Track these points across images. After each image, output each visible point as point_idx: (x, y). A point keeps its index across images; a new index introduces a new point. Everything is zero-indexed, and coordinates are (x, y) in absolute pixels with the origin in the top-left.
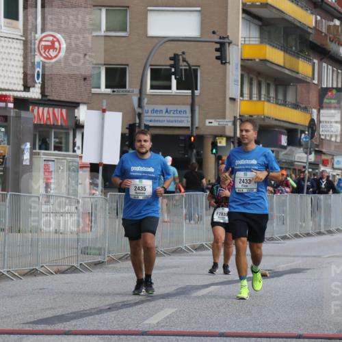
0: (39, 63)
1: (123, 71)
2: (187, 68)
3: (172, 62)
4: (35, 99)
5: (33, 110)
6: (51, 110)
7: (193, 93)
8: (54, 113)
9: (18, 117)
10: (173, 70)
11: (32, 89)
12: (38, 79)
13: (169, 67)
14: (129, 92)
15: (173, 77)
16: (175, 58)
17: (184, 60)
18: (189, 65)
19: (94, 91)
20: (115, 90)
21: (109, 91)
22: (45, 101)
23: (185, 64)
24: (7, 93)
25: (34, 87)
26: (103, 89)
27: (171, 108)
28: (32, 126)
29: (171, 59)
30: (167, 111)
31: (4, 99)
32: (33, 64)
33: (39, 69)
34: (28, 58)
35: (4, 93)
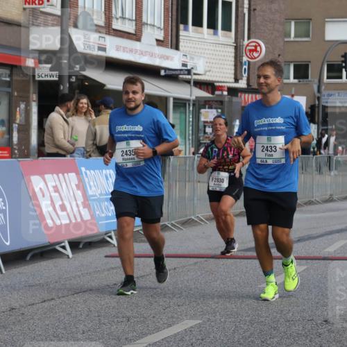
0: (245, 62)
1: (307, 66)
3: (343, 59)
4: (243, 89)
5: (241, 96)
6: (254, 95)
8: (256, 98)
9: (230, 102)
10: (344, 65)
11: (240, 81)
12: (245, 73)
13: (340, 63)
14: (311, 81)
15: (344, 70)
16: (345, 56)
19: (285, 81)
20: (301, 80)
21: (296, 81)
22: (249, 90)
24: (223, 84)
25: (242, 79)
26: (292, 80)
27: (342, 92)
28: (240, 108)
29: (342, 56)
30: (339, 95)
31: (220, 88)
32: (241, 63)
33: (245, 67)
34: (238, 59)
35: (220, 84)
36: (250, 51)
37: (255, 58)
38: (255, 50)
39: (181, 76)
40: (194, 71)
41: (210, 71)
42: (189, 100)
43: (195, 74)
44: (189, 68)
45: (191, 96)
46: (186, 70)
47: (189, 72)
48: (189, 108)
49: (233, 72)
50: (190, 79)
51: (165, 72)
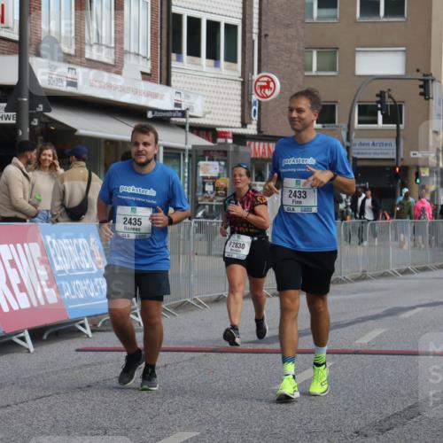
0: (255, 102)
1: (332, 108)
2: (393, 103)
3: (378, 99)
4: (252, 135)
5: (250, 145)
6: (266, 144)
7: (398, 127)
8: (269, 148)
9: (236, 152)
10: (379, 106)
11: (249, 126)
12: (254, 115)
13: (375, 104)
14: (338, 126)
16: (381, 95)
17: (390, 97)
18: (394, 101)
20: (326, 125)
21: (319, 126)
22: (261, 137)
23: (390, 100)
24: (227, 130)
25: (251, 123)
27: (377, 141)
28: (249, 160)
29: (377, 95)
30: (373, 144)
31: (224, 135)
32: (250, 103)
33: (255, 108)
34: (246, 98)
35: (224, 130)
36: (262, 87)
37: (268, 97)
38: (268, 87)
39: (173, 119)
40: (190, 113)
41: (209, 113)
42: (184, 150)
43: (191, 117)
44: (183, 108)
45: (186, 144)
46: (179, 111)
47: (183, 114)
48: (184, 160)
49: (240, 114)
50: (186, 123)
51: (153, 114)
